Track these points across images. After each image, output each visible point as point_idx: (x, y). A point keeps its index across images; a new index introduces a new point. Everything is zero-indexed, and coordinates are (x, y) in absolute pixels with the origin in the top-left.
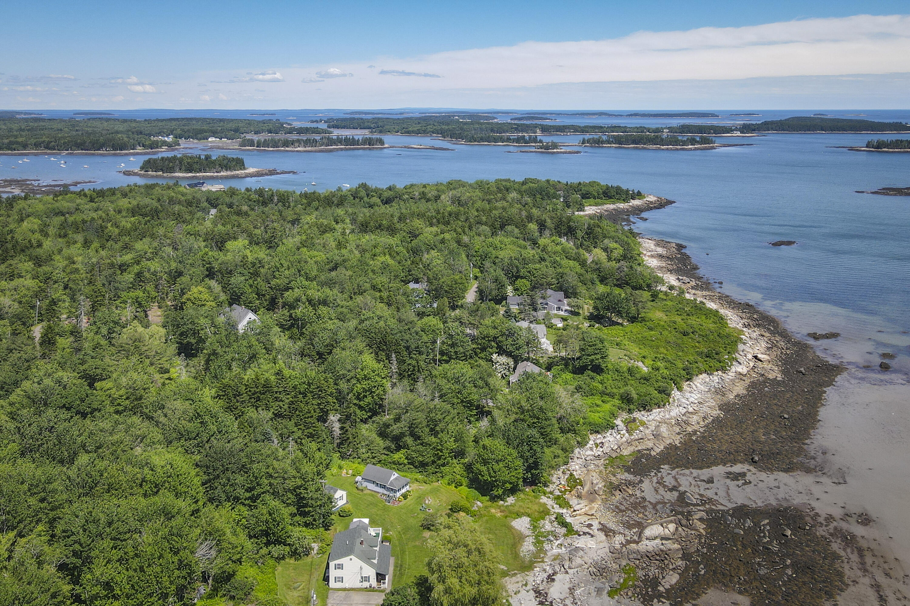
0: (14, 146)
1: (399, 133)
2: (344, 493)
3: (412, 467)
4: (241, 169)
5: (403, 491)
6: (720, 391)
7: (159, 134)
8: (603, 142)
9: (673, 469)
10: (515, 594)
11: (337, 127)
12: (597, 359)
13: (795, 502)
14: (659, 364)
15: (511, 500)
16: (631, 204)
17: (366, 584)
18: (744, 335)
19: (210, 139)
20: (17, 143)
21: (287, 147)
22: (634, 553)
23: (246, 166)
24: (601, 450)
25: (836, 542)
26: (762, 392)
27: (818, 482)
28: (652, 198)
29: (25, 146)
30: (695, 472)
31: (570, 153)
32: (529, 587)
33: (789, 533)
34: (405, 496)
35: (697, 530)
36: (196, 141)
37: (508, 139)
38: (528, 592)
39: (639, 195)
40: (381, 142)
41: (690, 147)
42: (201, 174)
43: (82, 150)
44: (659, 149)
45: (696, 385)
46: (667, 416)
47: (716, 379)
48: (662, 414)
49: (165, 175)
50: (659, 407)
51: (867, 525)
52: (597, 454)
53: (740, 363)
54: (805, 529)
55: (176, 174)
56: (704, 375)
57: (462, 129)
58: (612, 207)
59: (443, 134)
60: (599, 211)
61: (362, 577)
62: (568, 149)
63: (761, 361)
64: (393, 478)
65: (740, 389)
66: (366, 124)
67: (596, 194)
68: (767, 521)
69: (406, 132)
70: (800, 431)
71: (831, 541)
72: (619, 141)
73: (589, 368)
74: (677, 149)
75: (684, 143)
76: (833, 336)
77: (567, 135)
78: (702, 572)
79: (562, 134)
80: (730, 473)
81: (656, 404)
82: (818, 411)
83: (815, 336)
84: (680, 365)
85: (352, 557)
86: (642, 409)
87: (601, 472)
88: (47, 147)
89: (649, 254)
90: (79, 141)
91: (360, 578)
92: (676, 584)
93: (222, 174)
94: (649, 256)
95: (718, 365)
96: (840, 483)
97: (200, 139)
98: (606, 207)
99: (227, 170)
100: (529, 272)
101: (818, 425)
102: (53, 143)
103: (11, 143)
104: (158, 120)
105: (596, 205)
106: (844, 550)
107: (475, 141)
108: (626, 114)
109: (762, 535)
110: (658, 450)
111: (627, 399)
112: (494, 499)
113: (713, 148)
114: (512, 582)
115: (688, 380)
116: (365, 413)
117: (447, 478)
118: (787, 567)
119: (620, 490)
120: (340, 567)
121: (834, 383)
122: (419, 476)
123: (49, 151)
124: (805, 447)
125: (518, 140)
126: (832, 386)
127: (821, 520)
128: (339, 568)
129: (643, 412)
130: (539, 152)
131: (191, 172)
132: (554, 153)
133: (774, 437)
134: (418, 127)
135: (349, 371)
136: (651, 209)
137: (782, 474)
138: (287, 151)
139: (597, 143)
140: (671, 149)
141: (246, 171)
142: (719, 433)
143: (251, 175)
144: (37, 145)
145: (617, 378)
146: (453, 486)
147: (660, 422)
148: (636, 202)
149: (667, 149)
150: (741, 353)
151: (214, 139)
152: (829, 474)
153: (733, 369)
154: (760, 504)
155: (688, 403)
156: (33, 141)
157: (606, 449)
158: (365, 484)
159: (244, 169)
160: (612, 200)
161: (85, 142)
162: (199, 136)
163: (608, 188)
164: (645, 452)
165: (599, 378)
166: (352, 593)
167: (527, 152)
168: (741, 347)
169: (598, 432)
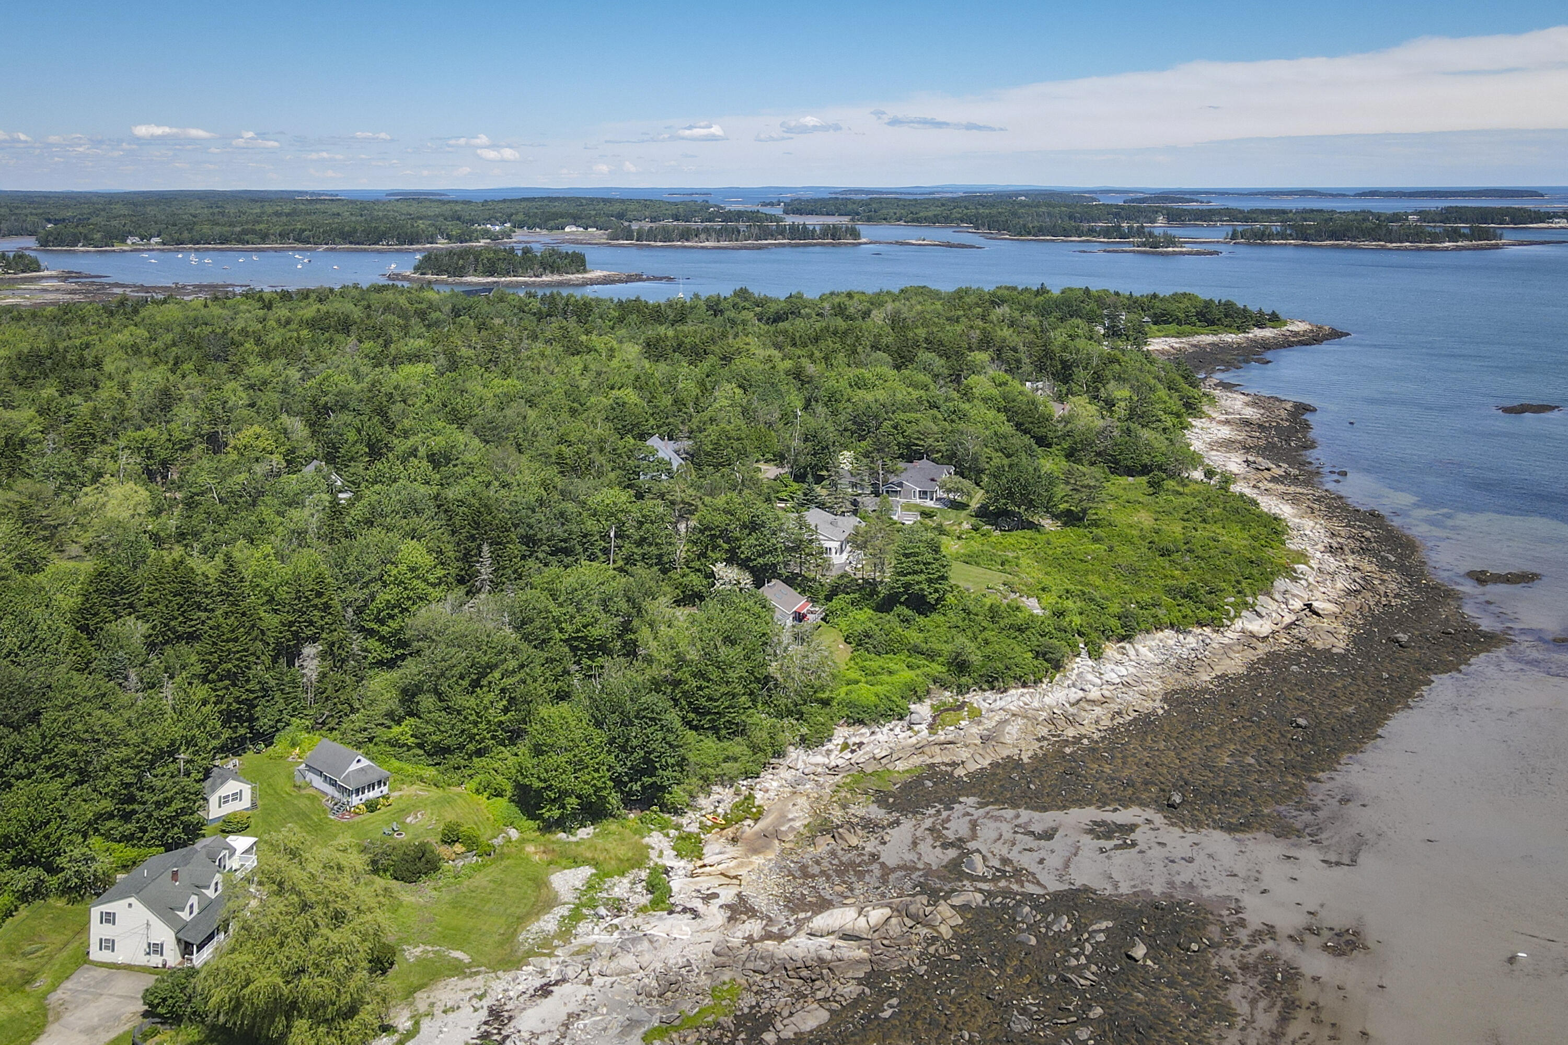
0: (246, 237)
1: (902, 223)
2: (247, 789)
3: (422, 752)
4: (578, 272)
5: (371, 795)
6: (1189, 666)
7: (489, 220)
8: (1271, 236)
9: (982, 805)
10: (445, 1012)
11: (799, 212)
12: (918, 583)
13: (1206, 893)
14: (1069, 604)
15: (585, 833)
16: (1250, 335)
17: (156, 960)
18: (1306, 563)
19: (567, 229)
20: (254, 232)
21: (687, 240)
22: (762, 958)
23: (588, 267)
24: (850, 755)
25: (1244, 983)
26: (1281, 673)
27: (1289, 857)
28: (1300, 327)
29: (264, 237)
30: (1025, 815)
31: (1198, 253)
32: (486, 1002)
33: (1139, 951)
34: (372, 806)
35: (933, 927)
36: (544, 232)
37: (1091, 232)
38: (476, 1010)
39: (1275, 319)
40: (855, 234)
41: (1447, 244)
42: (508, 279)
43: (351, 243)
44: (1383, 248)
45: (1137, 651)
46: (1036, 704)
47: (1191, 641)
48: (1027, 699)
49: (450, 279)
50: (1024, 685)
51: (1342, 954)
52: (833, 764)
53: (1259, 615)
54: (1188, 949)
55: (469, 279)
56: (1168, 632)
57: (1014, 214)
58: (1210, 339)
59: (976, 222)
60: (1176, 346)
61: (149, 944)
62: (1196, 248)
63: (1318, 615)
64: (354, 766)
65: (1235, 664)
66: (850, 207)
67: (1181, 315)
68: (1104, 925)
69: (913, 221)
70: (1317, 754)
71: (1234, 981)
72: (1303, 234)
73: (902, 599)
74: (1418, 249)
75: (1435, 238)
76: (1525, 578)
77: (1214, 226)
78: (887, 1014)
79: (1205, 224)
80: (1103, 823)
81: (1017, 678)
82: (1387, 718)
83: (1480, 578)
84: (1115, 608)
85: (132, 900)
86: (985, 686)
87: (819, 798)
88: (298, 240)
89: (1223, 418)
90: (347, 229)
91: (146, 946)
92: (811, 1032)
93: (544, 278)
94: (1220, 422)
95: (1204, 614)
96: (1338, 864)
97: (552, 229)
98: (1195, 340)
99: (552, 272)
100: (895, 428)
101: (1369, 746)
102: (307, 233)
103: (245, 232)
104: (504, 201)
105: (1179, 335)
106: (1253, 1003)
107: (1029, 234)
108: (1352, 193)
109: (1076, 950)
110: (972, 767)
111: (960, 666)
112: (549, 827)
113: (1496, 247)
114: (459, 988)
115: (1122, 639)
116: (390, 650)
117: (477, 779)
118: (1084, 1021)
119: (833, 837)
120: (109, 918)
121: (1462, 667)
122: (430, 772)
123: (300, 246)
124: (1309, 785)
125: (1106, 233)
126: (1454, 674)
127: (1243, 935)
128: (108, 921)
129: (988, 694)
130: (1139, 252)
131: (492, 275)
132: (1167, 254)
133: (1252, 761)
134: (938, 211)
135: (369, 568)
136: (1290, 345)
137: (1218, 835)
138: (685, 247)
139: (1260, 238)
140: (1406, 249)
141: (586, 275)
142: (1135, 744)
143: (593, 282)
144: (283, 236)
145: (960, 624)
146: (483, 799)
147: (1014, 715)
148: (1267, 333)
149: (1398, 249)
150: (1277, 596)
151: (574, 229)
152: (1325, 843)
153: (1238, 624)
154: (1125, 889)
155: (1099, 681)
156: (278, 229)
157: (860, 756)
158: (310, 776)
159: (585, 271)
160: (1215, 327)
161: (355, 231)
162: (552, 223)
163: (1208, 304)
164: (943, 768)
165: (921, 620)
166: (122, 975)
167: (1116, 252)
168: (1281, 584)
169: (861, 722)
